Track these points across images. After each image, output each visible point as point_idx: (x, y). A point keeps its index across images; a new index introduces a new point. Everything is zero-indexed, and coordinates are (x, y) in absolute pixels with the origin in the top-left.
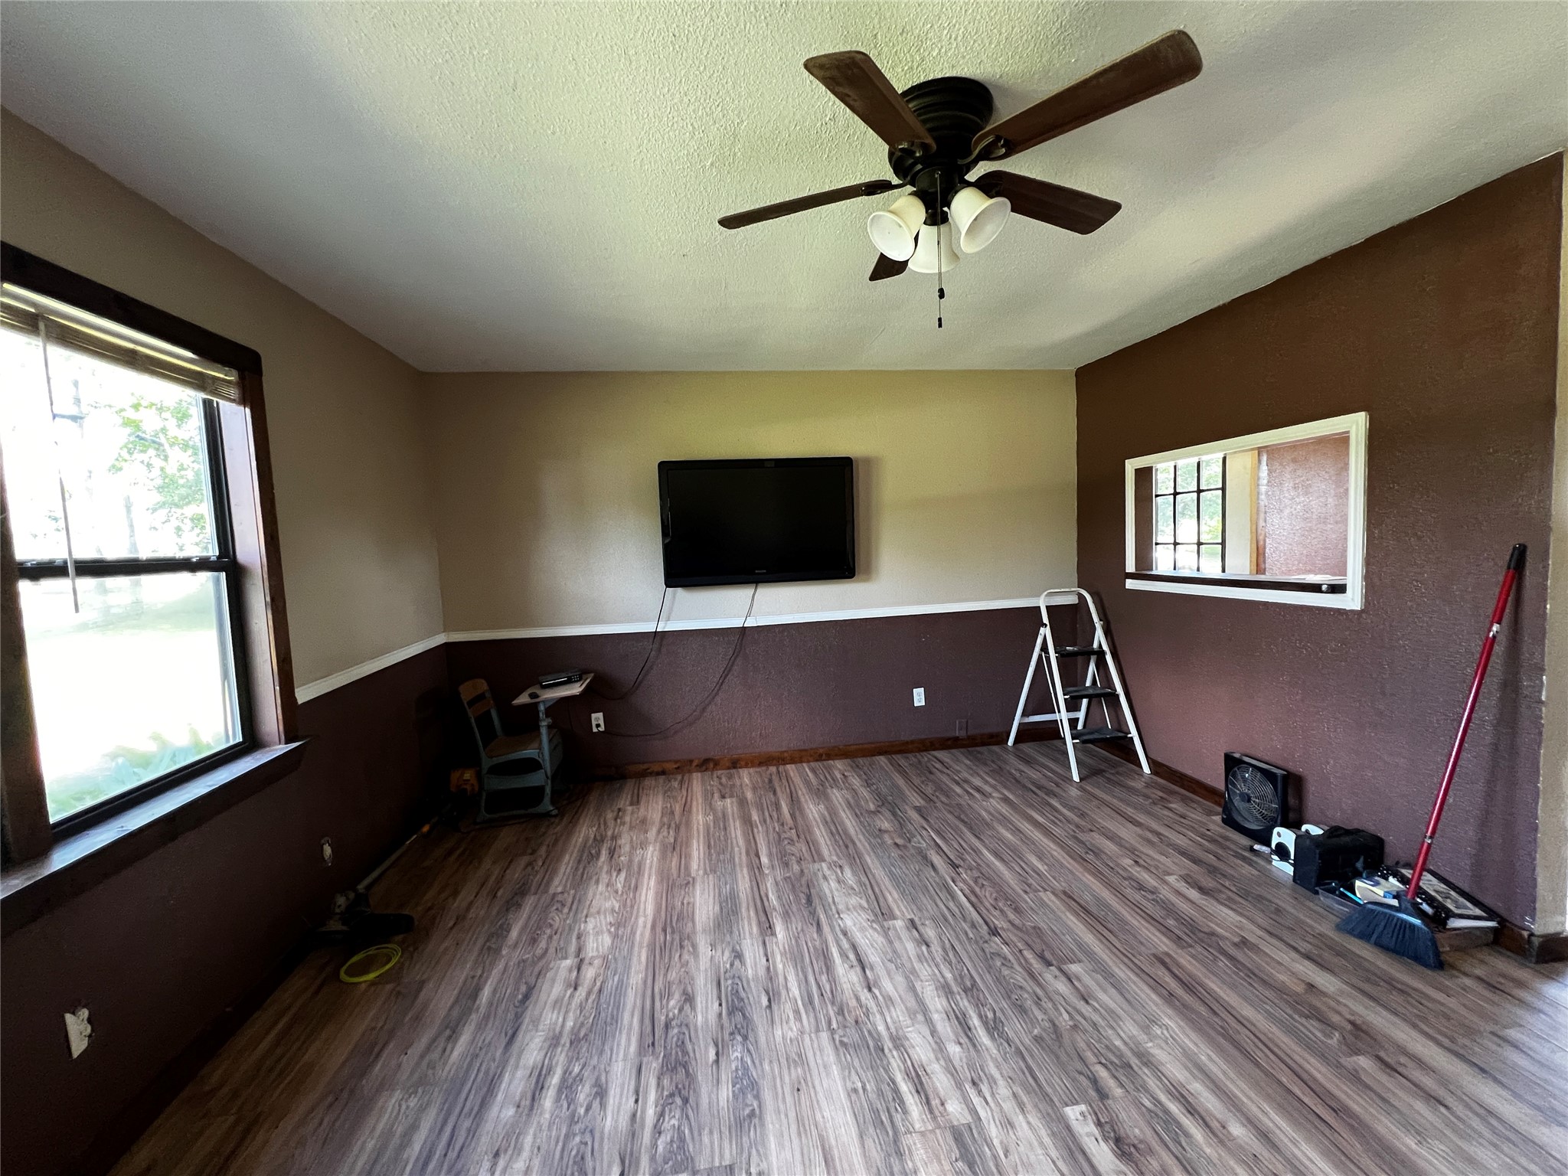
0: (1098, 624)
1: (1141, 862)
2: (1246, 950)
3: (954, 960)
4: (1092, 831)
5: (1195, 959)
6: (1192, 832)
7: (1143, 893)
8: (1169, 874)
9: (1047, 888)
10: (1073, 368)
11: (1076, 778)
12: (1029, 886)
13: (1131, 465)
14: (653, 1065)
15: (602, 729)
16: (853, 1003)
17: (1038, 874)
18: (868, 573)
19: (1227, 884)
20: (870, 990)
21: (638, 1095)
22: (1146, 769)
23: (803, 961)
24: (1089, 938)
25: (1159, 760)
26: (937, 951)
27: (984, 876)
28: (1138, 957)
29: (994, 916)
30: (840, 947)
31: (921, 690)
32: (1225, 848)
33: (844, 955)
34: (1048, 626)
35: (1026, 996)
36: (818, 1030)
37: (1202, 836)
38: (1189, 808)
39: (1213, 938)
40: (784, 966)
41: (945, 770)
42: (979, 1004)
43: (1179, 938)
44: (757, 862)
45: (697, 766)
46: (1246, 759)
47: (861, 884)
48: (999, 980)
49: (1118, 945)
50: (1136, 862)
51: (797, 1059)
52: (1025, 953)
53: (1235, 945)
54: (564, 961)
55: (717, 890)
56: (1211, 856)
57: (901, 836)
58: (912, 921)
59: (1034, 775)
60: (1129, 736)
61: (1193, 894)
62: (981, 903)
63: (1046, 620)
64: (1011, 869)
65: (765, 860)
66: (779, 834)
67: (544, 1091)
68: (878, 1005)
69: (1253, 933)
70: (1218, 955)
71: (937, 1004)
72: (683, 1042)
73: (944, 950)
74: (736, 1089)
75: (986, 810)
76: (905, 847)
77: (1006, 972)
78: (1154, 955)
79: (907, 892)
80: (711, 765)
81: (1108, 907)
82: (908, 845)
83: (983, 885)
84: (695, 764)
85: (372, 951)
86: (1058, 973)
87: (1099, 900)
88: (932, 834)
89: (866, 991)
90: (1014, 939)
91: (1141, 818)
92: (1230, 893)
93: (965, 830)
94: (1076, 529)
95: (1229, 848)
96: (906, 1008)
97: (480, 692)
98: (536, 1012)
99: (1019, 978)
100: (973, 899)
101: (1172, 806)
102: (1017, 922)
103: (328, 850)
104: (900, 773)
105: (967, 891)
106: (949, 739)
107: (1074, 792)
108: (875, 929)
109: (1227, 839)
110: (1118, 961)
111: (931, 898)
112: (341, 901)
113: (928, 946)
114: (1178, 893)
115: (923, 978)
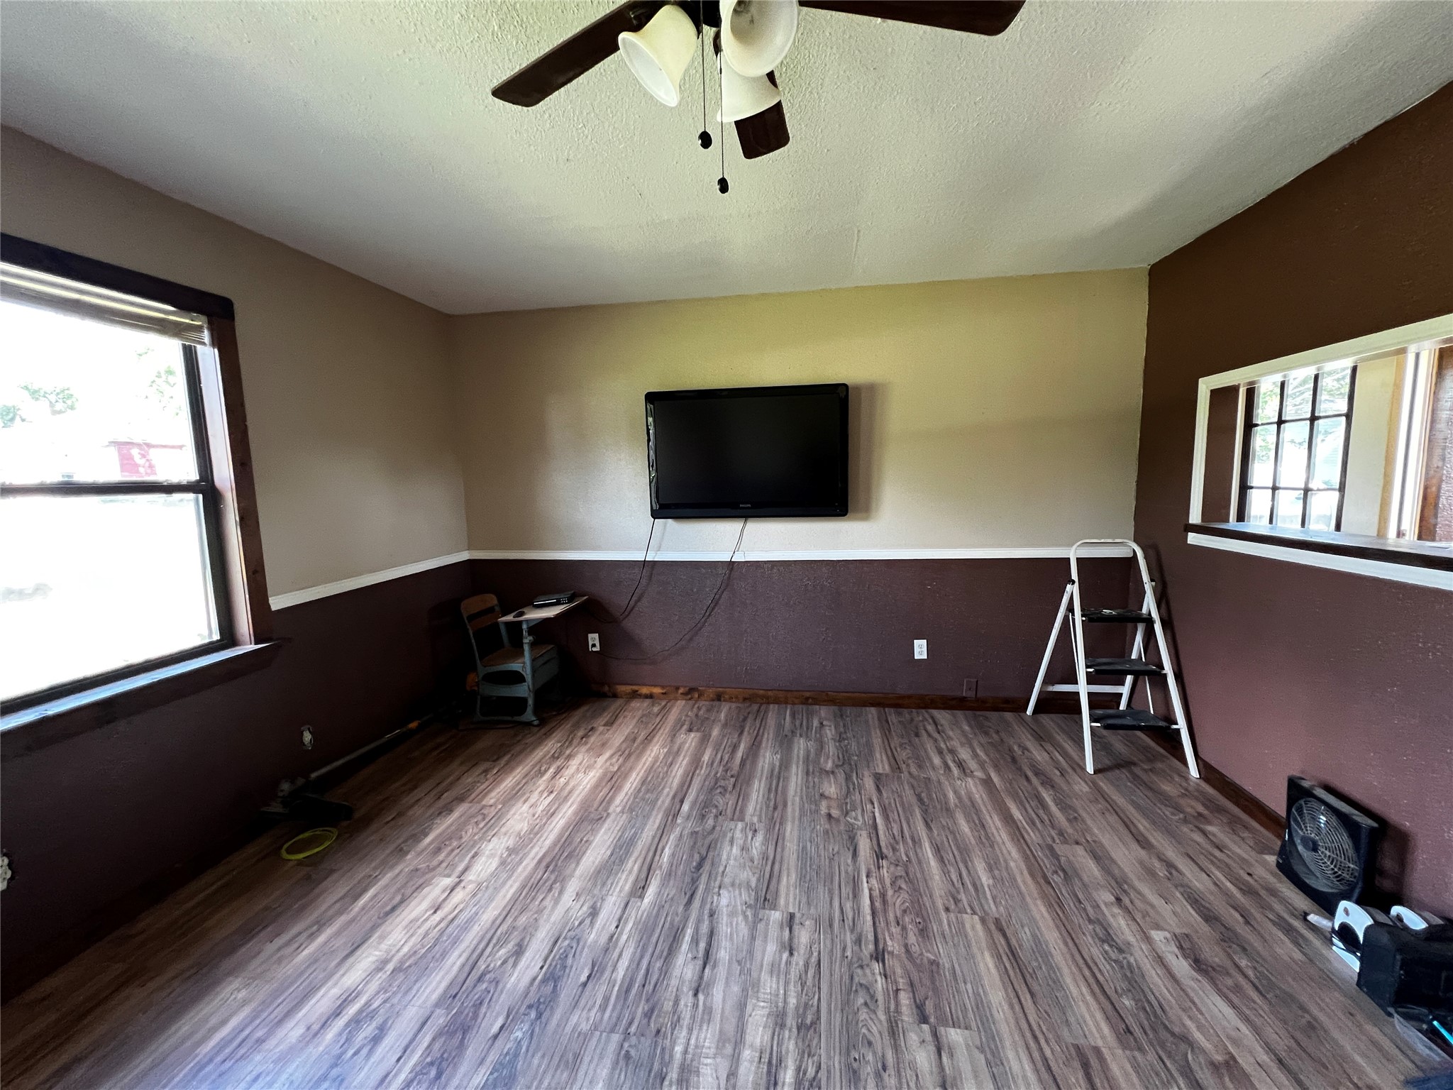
0: (1148, 587)
1: (1126, 901)
2: (1227, 1079)
3: (809, 982)
4: (1077, 843)
5: (1137, 1072)
6: (1222, 871)
7: (1107, 947)
8: (1158, 927)
9: (977, 909)
10: (1146, 266)
11: (1090, 768)
12: (956, 901)
13: (1206, 385)
14: (440, 1019)
15: (597, 649)
16: (668, 1006)
17: (976, 889)
18: (865, 511)
19: (1243, 963)
20: (696, 995)
21: (405, 1052)
22: (1194, 772)
23: (651, 936)
24: (997, 997)
25: (1213, 763)
26: (797, 964)
27: (910, 878)
28: (1053, 1042)
29: (891, 935)
30: (697, 930)
31: (924, 642)
32: (1265, 907)
33: (695, 941)
34: (1077, 584)
35: (870, 1057)
36: (612, 1031)
37: (1237, 881)
38: (1237, 838)
39: (1183, 1046)
40: (629, 938)
41: (936, 735)
42: (806, 1051)
43: (1128, 1031)
44: (678, 807)
45: (682, 694)
46: (1320, 793)
47: (765, 857)
48: (850, 1025)
49: (1032, 1018)
50: (1118, 900)
51: (570, 1062)
52: (902, 995)
53: (1214, 1066)
54: (445, 879)
55: (620, 834)
56: (1237, 915)
57: (840, 807)
58: (792, 916)
59: (1039, 755)
60: (1175, 727)
61: (1182, 967)
62: (885, 911)
63: (1075, 576)
64: (946, 873)
65: (686, 807)
66: (717, 780)
67: (339, 1018)
68: (693, 1017)
69: (1252, 1056)
70: (1176, 1074)
71: (758, 1034)
72: (481, 1003)
73: (807, 965)
74: (491, 1077)
75: (955, 792)
76: (838, 820)
77: (863, 1015)
78: (1077, 1048)
79: (808, 878)
80: (696, 696)
81: (1046, 956)
82: (842, 819)
83: (900, 888)
84: (681, 691)
85: (318, 832)
86: (929, 1038)
87: (1038, 943)
88: (876, 810)
89: (691, 993)
90: (899, 971)
91: (1157, 838)
92: (1241, 979)
93: (918, 812)
94: (1136, 467)
95: (1272, 909)
96: (721, 1031)
97: (489, 605)
98: (389, 929)
99: (874, 1030)
100: (878, 904)
101: (1210, 828)
102: (915, 949)
103: (307, 737)
104: (882, 728)
105: (876, 893)
106: (953, 699)
107: (1082, 787)
108: (746, 917)
109: (1273, 892)
110: (1021, 1043)
111: (831, 892)
112: (286, 787)
113: (791, 954)
114: (1160, 960)
115: (761, 996)
